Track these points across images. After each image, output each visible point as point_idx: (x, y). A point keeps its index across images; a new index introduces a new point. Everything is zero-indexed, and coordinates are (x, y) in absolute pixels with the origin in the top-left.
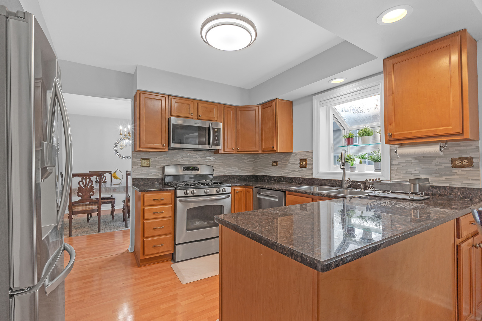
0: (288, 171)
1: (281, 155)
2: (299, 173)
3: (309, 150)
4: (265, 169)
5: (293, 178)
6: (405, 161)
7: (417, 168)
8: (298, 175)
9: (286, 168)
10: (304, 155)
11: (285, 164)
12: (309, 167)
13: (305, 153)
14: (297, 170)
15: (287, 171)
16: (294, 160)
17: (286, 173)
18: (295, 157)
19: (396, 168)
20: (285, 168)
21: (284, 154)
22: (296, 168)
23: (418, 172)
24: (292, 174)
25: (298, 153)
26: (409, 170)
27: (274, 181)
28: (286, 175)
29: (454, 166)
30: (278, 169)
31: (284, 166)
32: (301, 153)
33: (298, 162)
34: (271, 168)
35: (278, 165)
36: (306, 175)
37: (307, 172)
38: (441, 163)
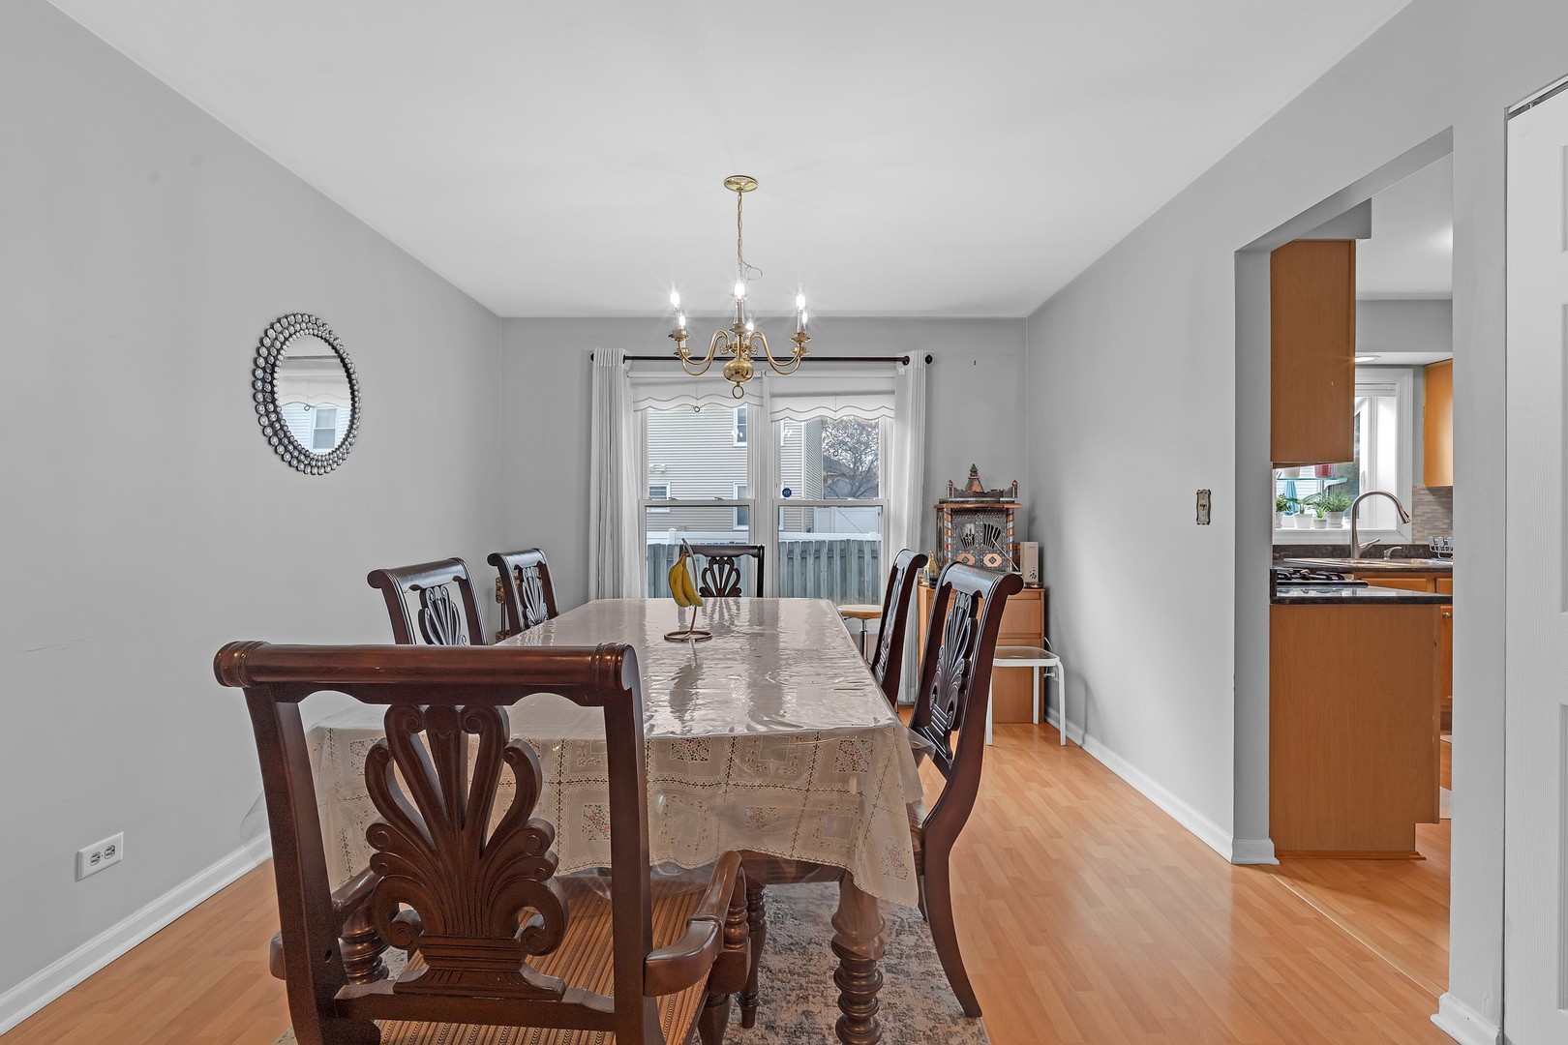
6: (1430, 510)
7: (1446, 521)
19: (1419, 522)
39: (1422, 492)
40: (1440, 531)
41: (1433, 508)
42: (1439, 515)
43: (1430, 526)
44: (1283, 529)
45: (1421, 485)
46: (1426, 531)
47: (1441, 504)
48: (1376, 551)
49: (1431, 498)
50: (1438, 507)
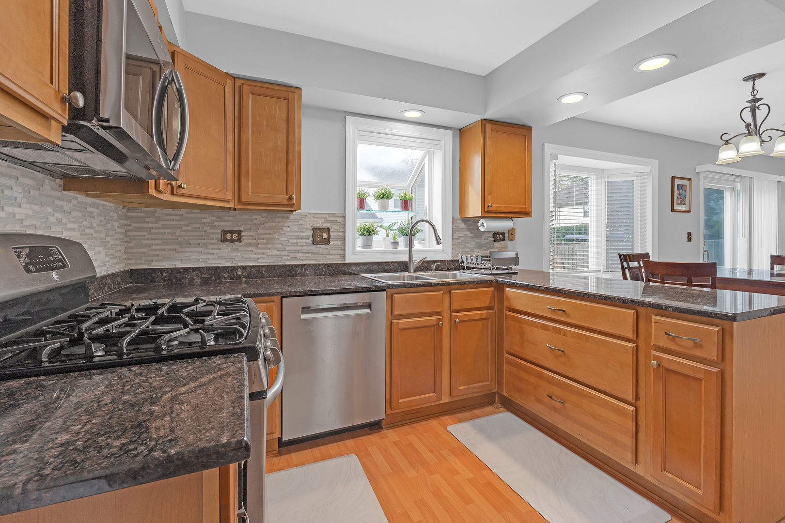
0: (278, 253)
1: (254, 217)
2: (310, 255)
3: (338, 211)
4: (188, 249)
5: (297, 266)
6: (463, 235)
7: (472, 243)
8: (307, 259)
9: (273, 246)
10: (323, 220)
11: (267, 236)
12: (336, 243)
13: (327, 216)
14: (305, 249)
15: (275, 252)
16: (297, 230)
17: (269, 257)
18: (301, 222)
19: (456, 243)
20: (269, 246)
21: (264, 214)
22: (302, 246)
23: (473, 246)
24: (289, 258)
25: (307, 214)
26: (467, 245)
27: (232, 278)
28: (272, 261)
29: (495, 240)
30: (242, 249)
31: (264, 241)
32: (316, 216)
33: (311, 233)
34: (216, 246)
35: (245, 239)
36: (328, 257)
37: (331, 252)
38: (488, 237)
39: (458, 221)
40: (469, 250)
41: (465, 233)
42: (469, 238)
43: (463, 246)
44: (374, 249)
45: (458, 216)
46: (461, 250)
47: (470, 230)
48: (426, 266)
49: (463, 226)
50: (467, 233)
